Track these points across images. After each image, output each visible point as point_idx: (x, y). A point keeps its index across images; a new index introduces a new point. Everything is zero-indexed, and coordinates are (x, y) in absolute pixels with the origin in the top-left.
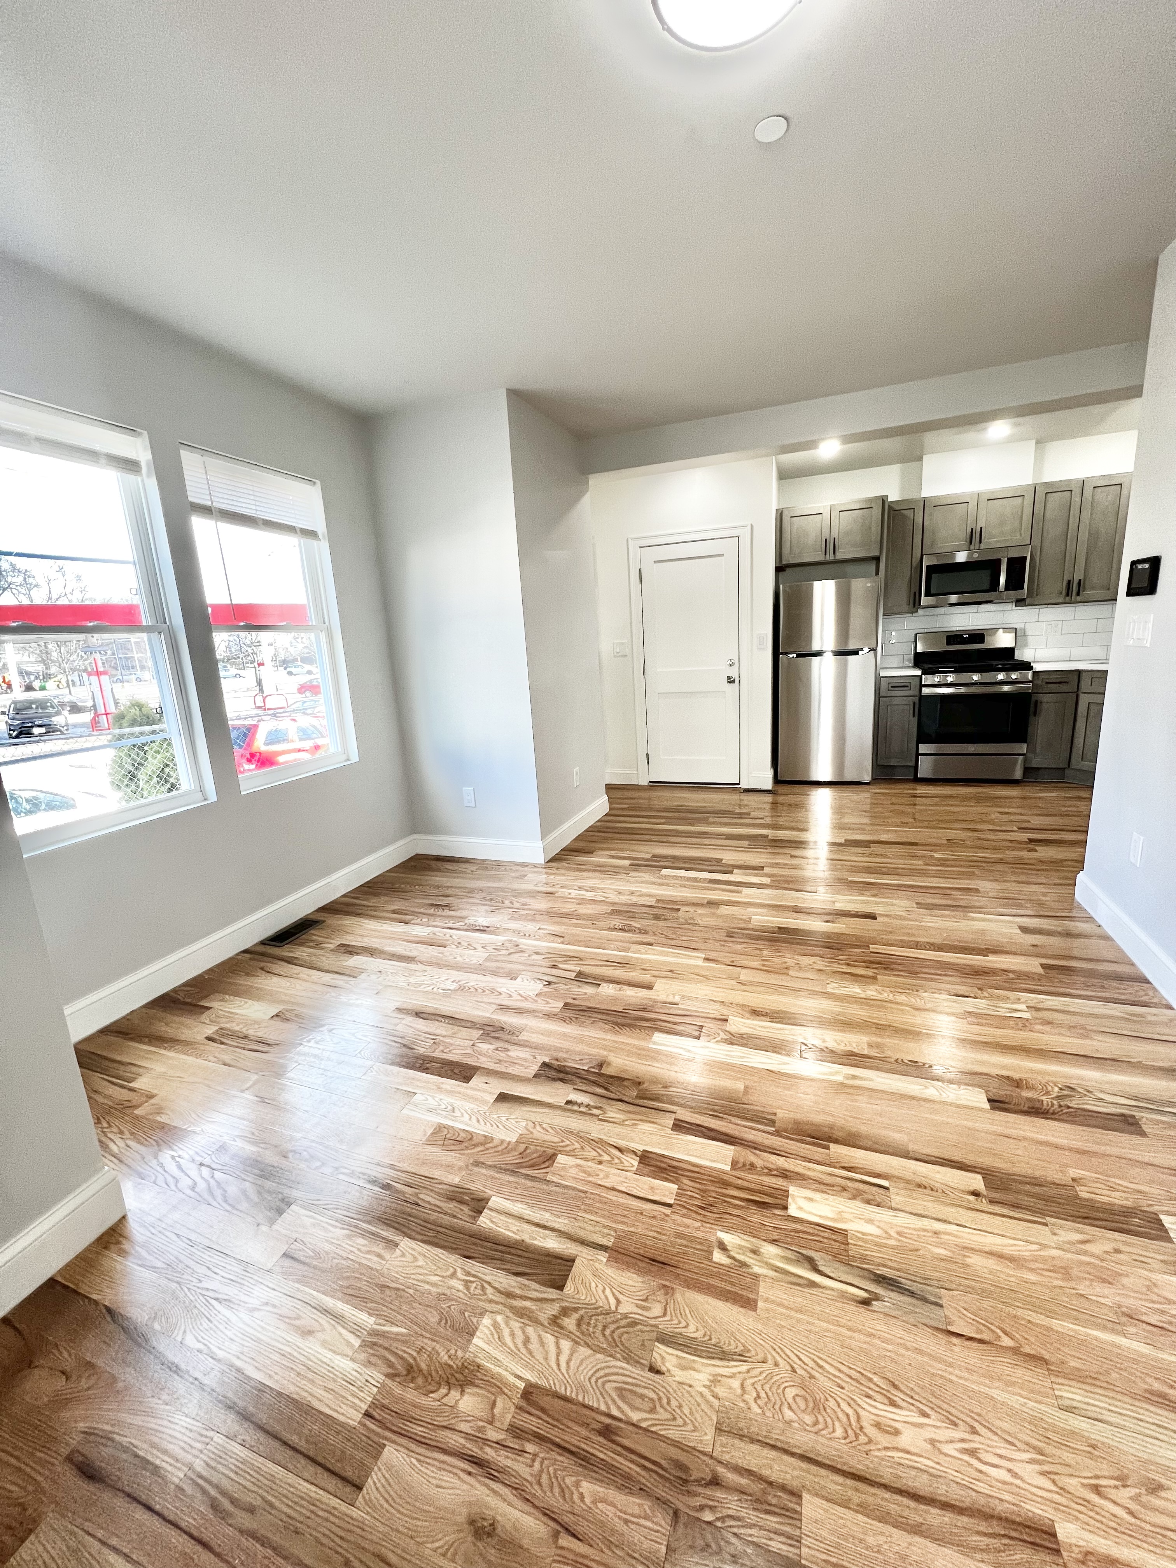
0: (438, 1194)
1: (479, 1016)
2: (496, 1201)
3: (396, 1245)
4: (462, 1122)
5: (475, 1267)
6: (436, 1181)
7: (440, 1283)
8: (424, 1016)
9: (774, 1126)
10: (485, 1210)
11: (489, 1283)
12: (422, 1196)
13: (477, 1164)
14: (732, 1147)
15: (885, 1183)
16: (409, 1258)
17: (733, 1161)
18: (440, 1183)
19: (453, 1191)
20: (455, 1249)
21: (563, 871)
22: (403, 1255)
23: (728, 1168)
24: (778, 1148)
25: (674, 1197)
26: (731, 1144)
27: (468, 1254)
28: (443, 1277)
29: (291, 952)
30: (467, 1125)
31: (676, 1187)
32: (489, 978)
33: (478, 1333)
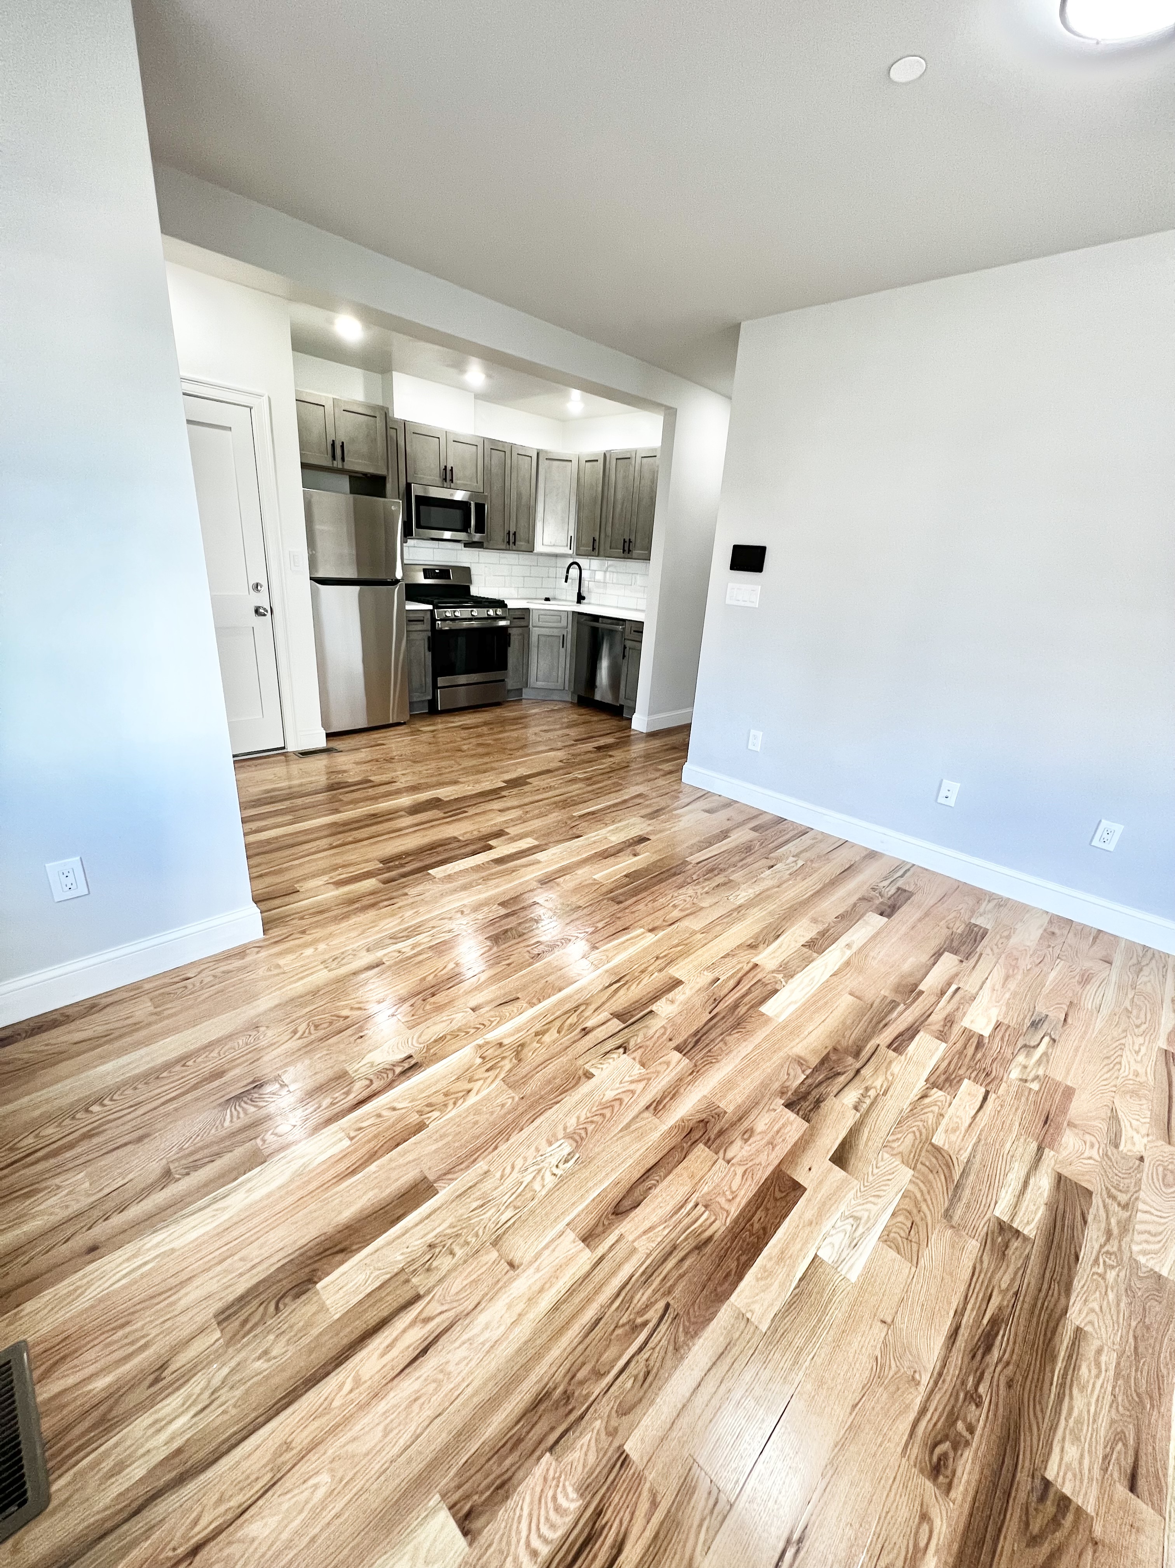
0: (998, 1268)
1: (663, 1137)
2: (1001, 1211)
3: (1078, 1330)
4: (878, 1216)
5: (1087, 1253)
6: (978, 1266)
7: (1115, 1291)
8: (627, 1203)
9: (899, 1004)
10: (1015, 1225)
11: (1102, 1247)
12: (1004, 1286)
13: (947, 1215)
14: (921, 1034)
15: (953, 987)
16: (1092, 1317)
17: (937, 1038)
18: (981, 1262)
19: (992, 1250)
20: (1070, 1269)
21: (318, 933)
22: (1091, 1323)
23: (944, 1045)
24: (923, 1011)
25: (978, 1086)
26: (917, 1032)
27: (1073, 1257)
28: (1107, 1287)
29: (120, 1467)
30: (884, 1209)
31: (966, 1081)
32: (571, 1099)
33: (1157, 1270)
